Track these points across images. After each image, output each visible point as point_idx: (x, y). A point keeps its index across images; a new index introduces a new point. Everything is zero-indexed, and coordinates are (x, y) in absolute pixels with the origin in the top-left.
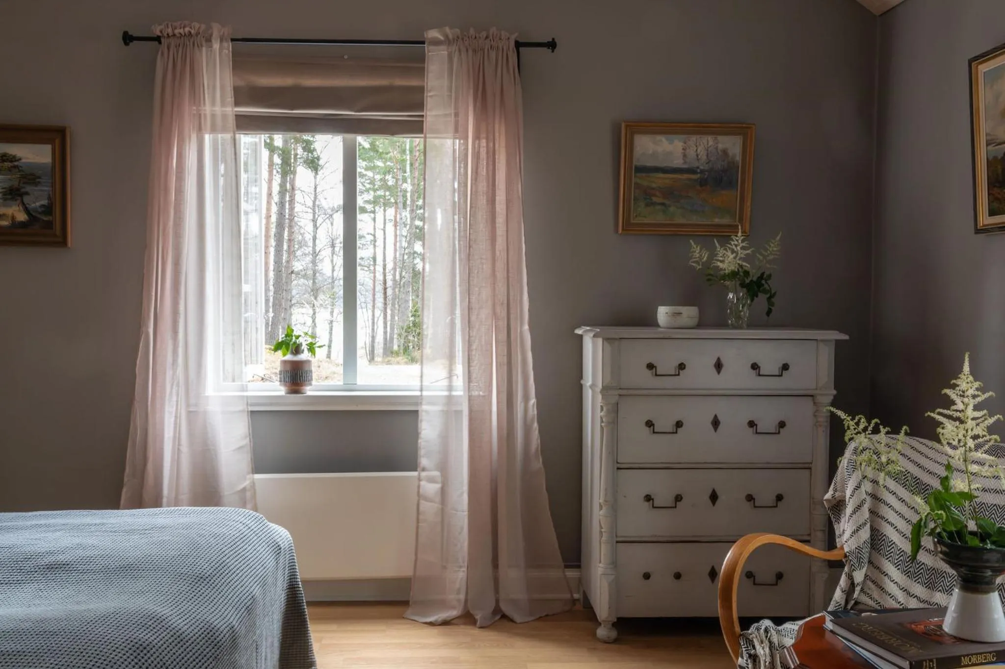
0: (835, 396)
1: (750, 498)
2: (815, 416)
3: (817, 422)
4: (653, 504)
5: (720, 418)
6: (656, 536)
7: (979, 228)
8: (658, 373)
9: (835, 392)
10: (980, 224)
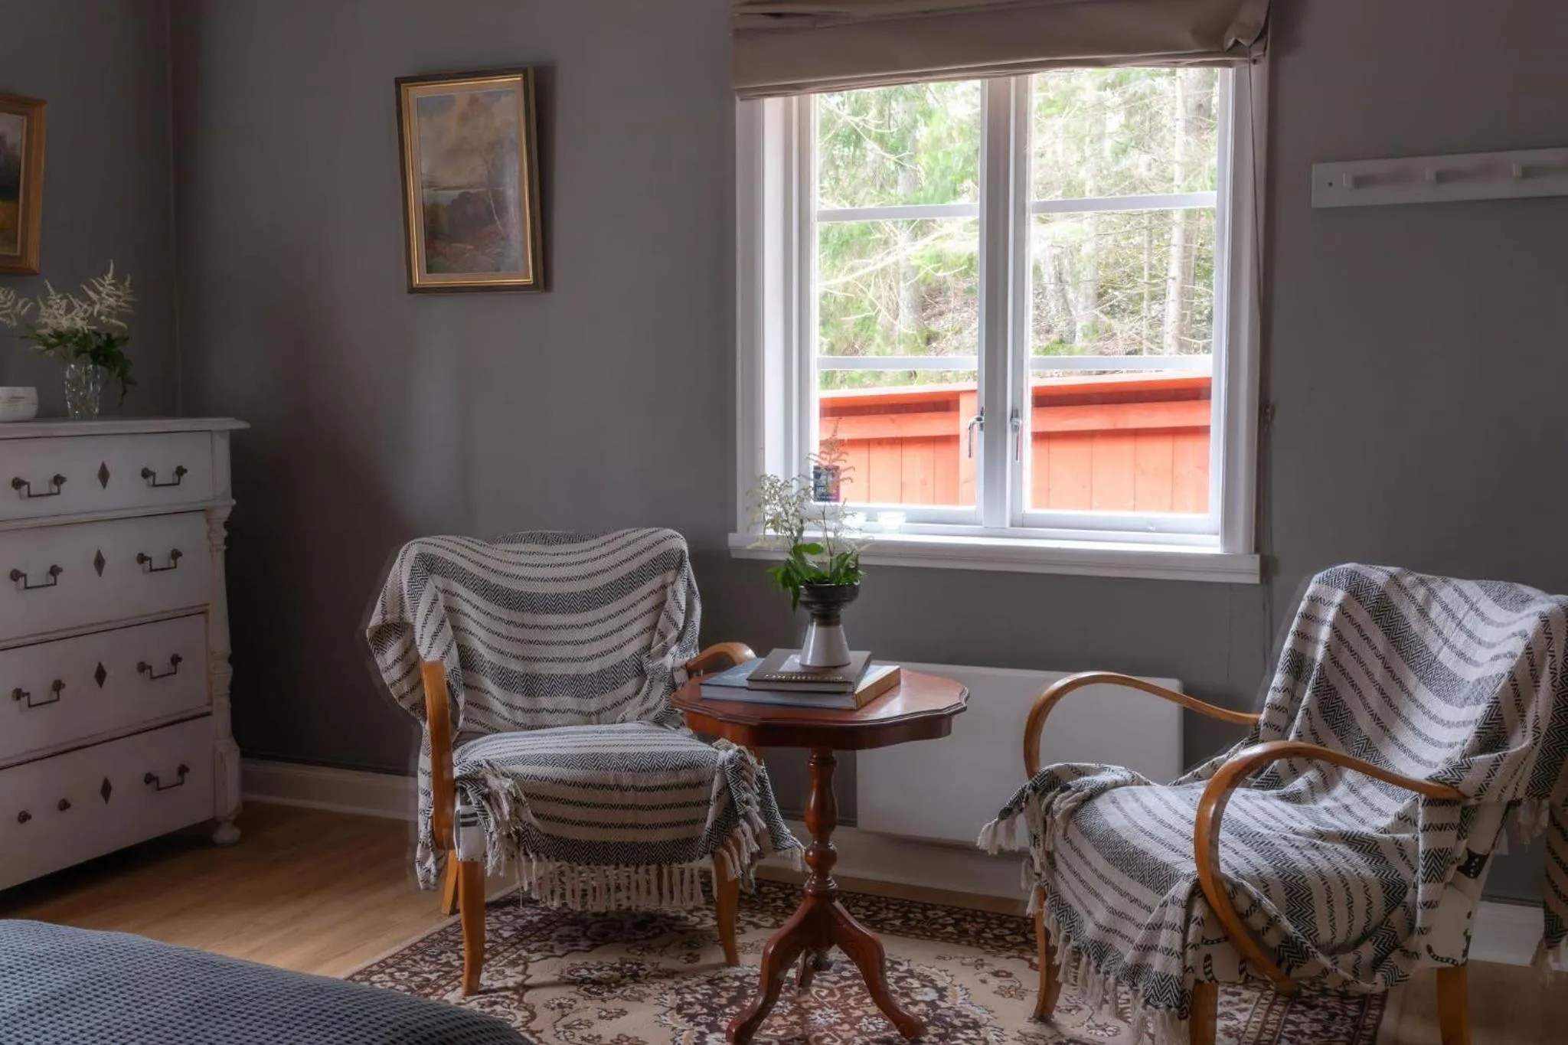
0: (234, 509)
1: (142, 667)
2: (209, 538)
3: (213, 545)
4: (29, 702)
5: (105, 555)
6: (31, 751)
7: (414, 285)
8: (32, 493)
9: (234, 502)
10: (417, 281)
